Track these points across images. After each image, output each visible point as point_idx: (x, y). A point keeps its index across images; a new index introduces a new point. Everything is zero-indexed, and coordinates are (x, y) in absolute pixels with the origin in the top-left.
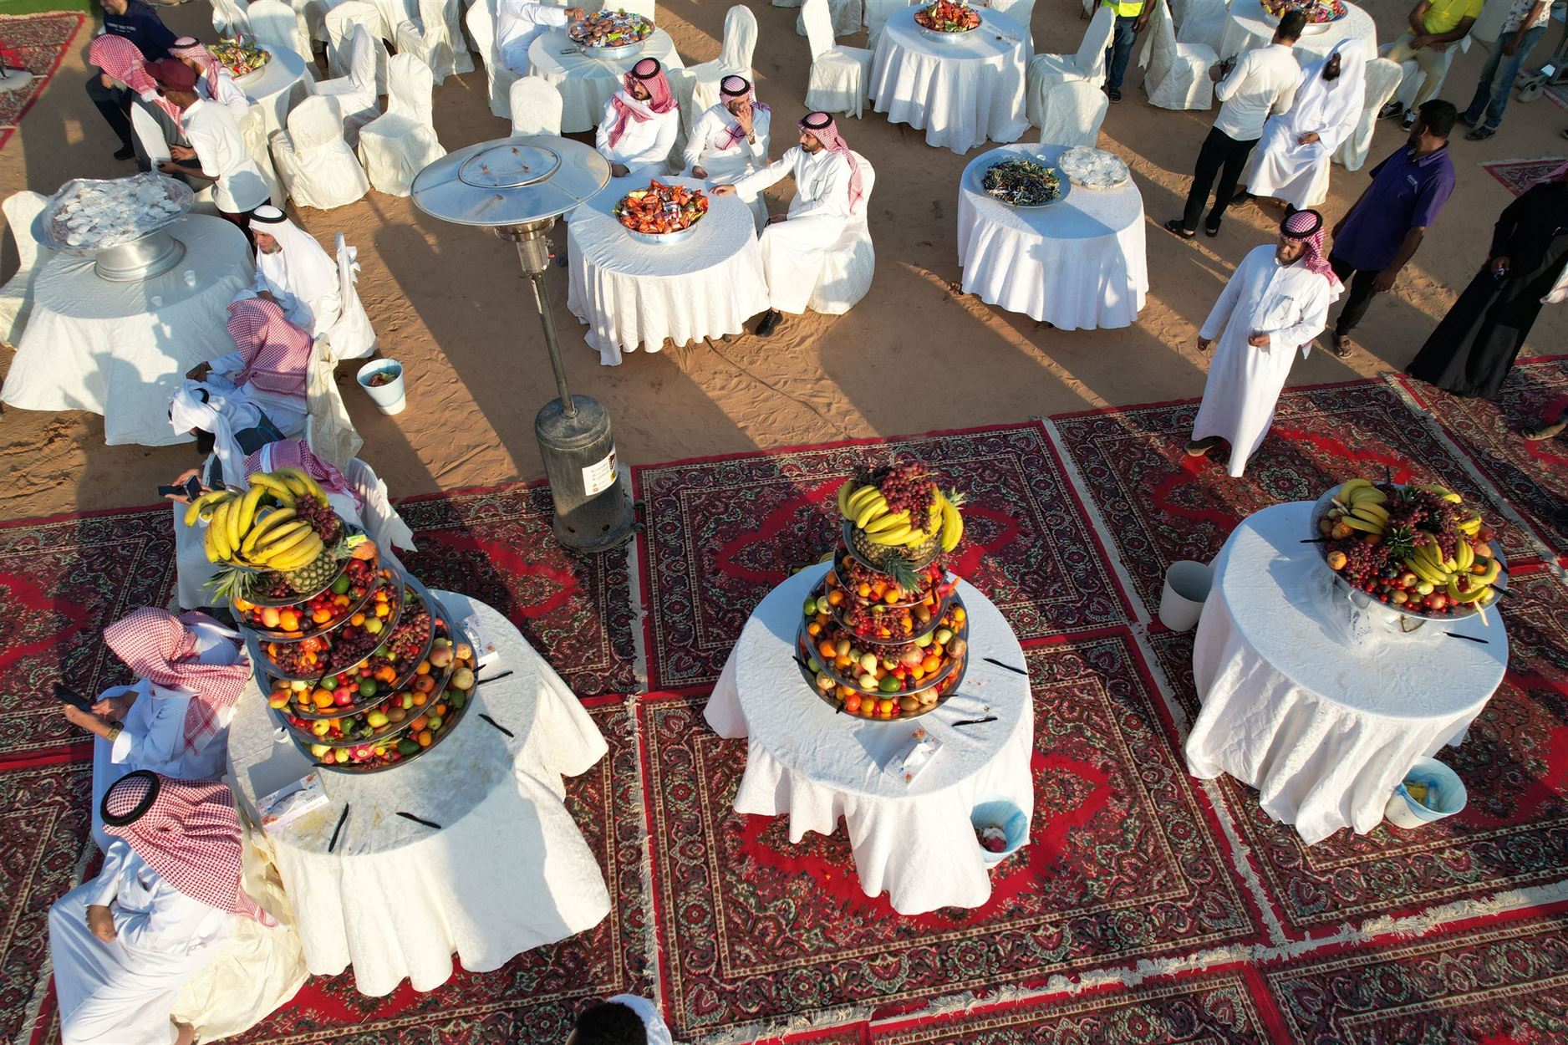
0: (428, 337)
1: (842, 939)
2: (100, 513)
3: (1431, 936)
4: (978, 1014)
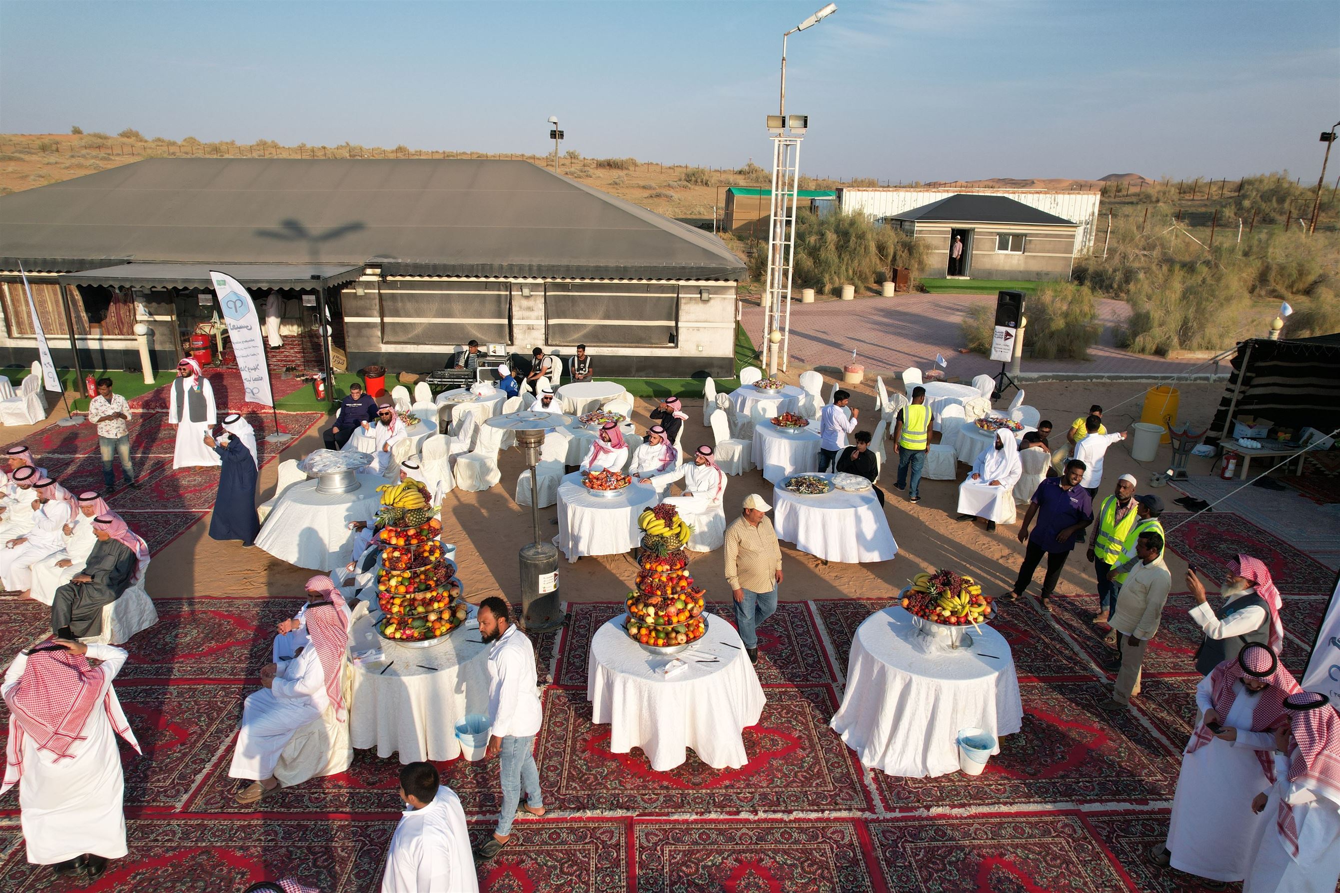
0: (472, 546)
1: (628, 786)
2: (283, 598)
3: (970, 817)
4: (696, 821)
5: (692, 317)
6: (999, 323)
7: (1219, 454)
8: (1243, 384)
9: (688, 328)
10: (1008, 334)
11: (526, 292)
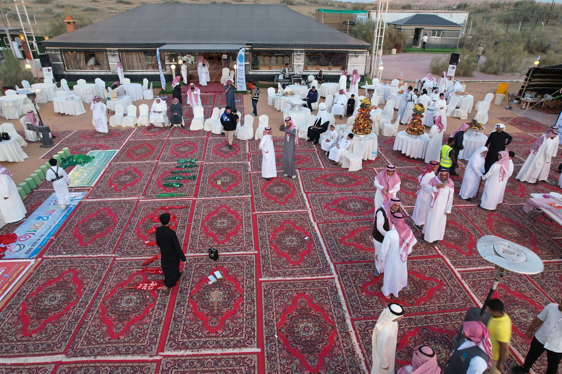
5: (352, 62)
6: (451, 63)
7: (519, 103)
8: (529, 81)
9: (350, 66)
10: (453, 67)
11: (299, 53)
